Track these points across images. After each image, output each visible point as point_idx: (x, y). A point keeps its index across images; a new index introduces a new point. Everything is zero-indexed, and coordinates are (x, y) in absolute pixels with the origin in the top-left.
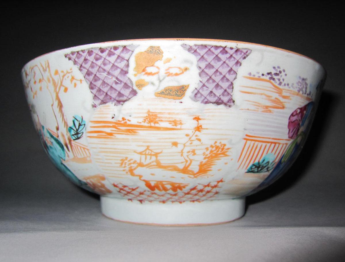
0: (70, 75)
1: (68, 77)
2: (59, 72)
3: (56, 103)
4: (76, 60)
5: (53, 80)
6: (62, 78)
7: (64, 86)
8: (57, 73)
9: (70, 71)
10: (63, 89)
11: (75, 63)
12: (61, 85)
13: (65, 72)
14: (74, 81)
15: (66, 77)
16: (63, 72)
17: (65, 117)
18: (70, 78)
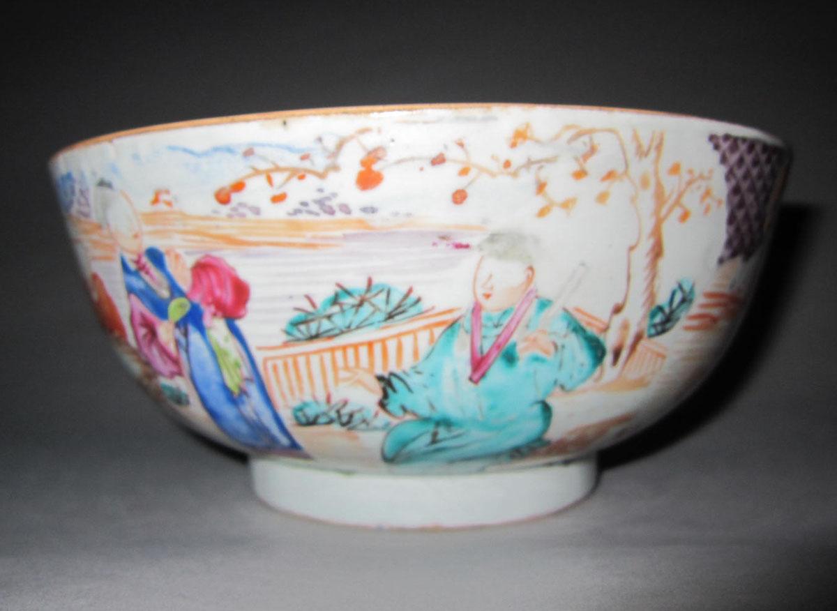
0: (703, 184)
1: (699, 188)
2: (683, 170)
3: (646, 245)
4: (728, 154)
5: (659, 186)
6: (683, 186)
7: (681, 206)
8: (675, 169)
9: (706, 174)
10: (677, 212)
11: (724, 160)
12: (678, 202)
13: (696, 174)
14: (708, 201)
15: (694, 186)
16: (691, 172)
17: (657, 282)
18: (703, 190)
